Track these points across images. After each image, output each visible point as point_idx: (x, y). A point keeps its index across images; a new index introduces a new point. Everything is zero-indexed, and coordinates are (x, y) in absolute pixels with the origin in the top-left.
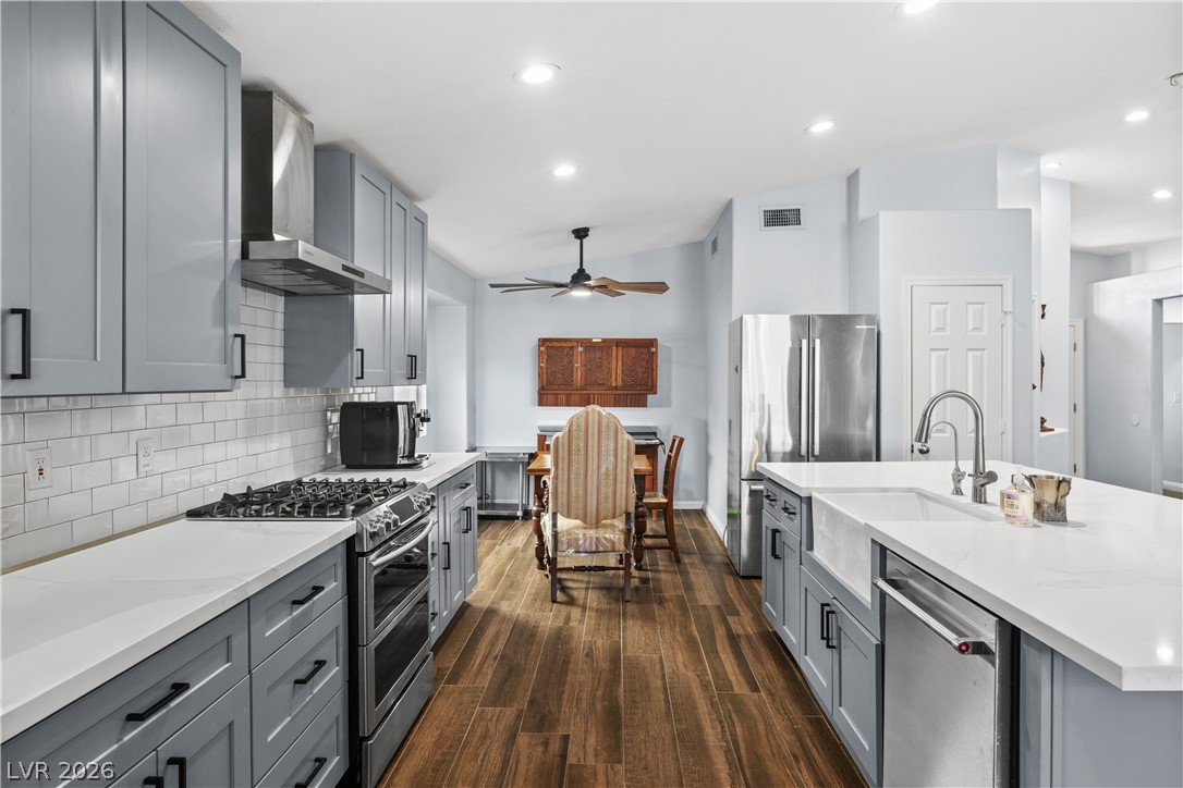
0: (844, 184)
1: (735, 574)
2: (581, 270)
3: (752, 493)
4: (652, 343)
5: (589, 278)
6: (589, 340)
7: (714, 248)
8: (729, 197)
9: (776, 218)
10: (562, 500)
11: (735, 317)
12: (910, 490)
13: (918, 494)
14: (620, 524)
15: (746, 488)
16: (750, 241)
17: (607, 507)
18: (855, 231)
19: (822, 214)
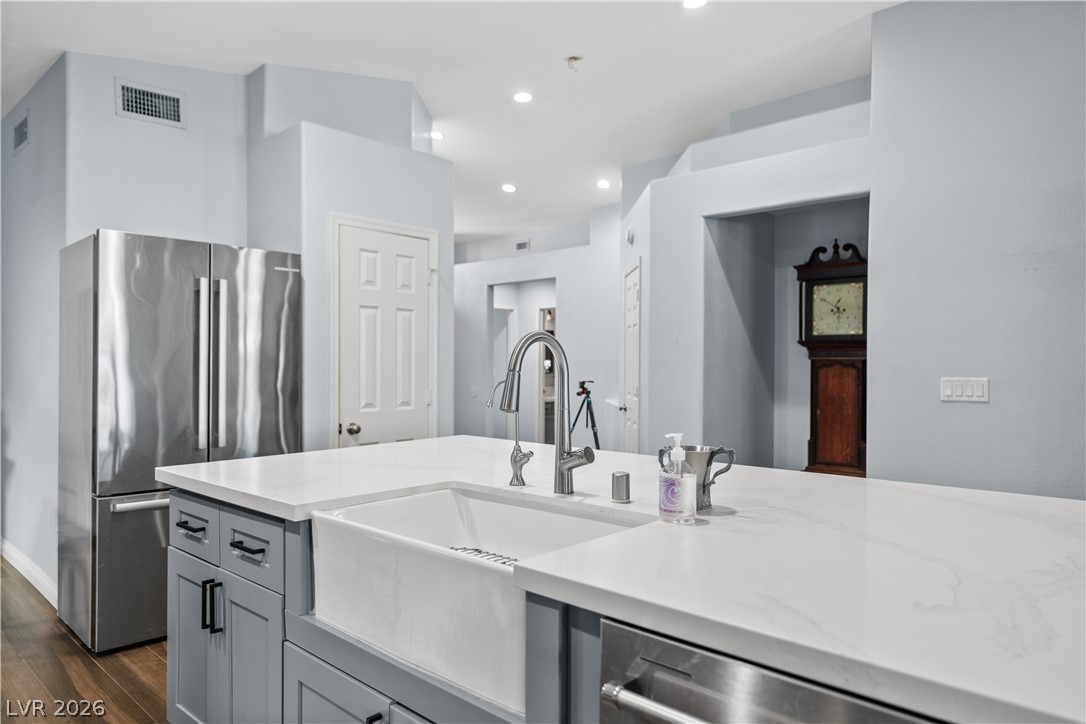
0: (241, 87)
1: (86, 652)
9: (140, 102)
12: (443, 486)
13: (453, 489)
16: (97, 124)
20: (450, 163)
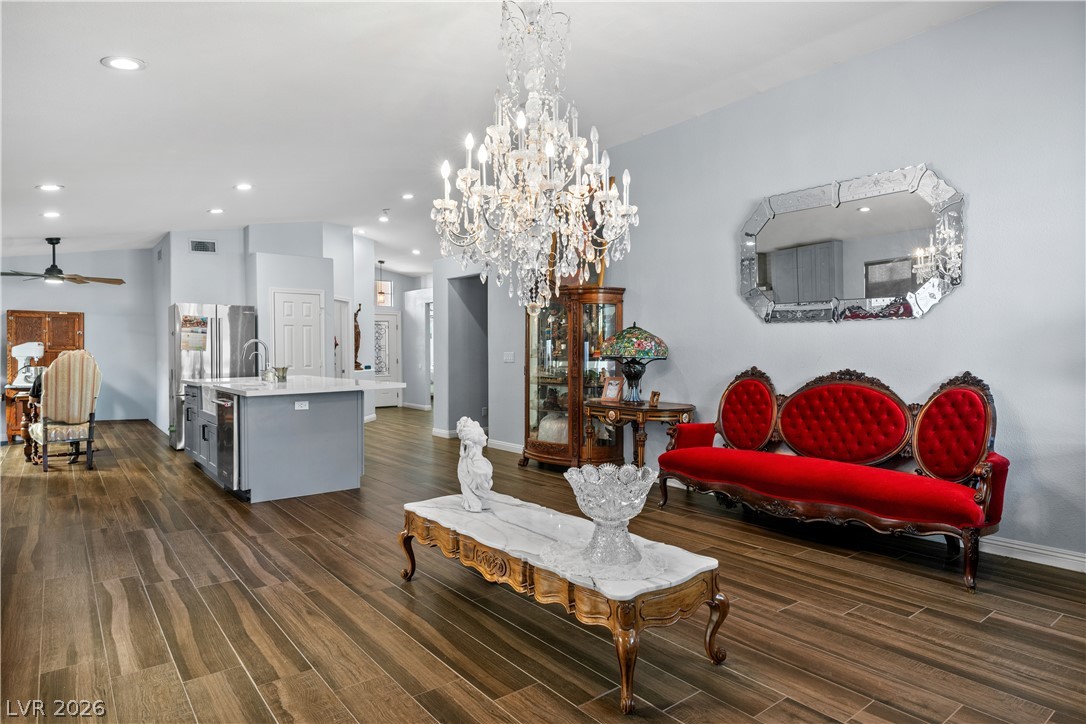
0: (242, 232)
2: (54, 266)
5: (61, 272)
7: (160, 258)
8: (167, 230)
9: (200, 246)
10: (51, 409)
11: (172, 304)
18: (247, 259)
19: (228, 248)
20: (331, 260)
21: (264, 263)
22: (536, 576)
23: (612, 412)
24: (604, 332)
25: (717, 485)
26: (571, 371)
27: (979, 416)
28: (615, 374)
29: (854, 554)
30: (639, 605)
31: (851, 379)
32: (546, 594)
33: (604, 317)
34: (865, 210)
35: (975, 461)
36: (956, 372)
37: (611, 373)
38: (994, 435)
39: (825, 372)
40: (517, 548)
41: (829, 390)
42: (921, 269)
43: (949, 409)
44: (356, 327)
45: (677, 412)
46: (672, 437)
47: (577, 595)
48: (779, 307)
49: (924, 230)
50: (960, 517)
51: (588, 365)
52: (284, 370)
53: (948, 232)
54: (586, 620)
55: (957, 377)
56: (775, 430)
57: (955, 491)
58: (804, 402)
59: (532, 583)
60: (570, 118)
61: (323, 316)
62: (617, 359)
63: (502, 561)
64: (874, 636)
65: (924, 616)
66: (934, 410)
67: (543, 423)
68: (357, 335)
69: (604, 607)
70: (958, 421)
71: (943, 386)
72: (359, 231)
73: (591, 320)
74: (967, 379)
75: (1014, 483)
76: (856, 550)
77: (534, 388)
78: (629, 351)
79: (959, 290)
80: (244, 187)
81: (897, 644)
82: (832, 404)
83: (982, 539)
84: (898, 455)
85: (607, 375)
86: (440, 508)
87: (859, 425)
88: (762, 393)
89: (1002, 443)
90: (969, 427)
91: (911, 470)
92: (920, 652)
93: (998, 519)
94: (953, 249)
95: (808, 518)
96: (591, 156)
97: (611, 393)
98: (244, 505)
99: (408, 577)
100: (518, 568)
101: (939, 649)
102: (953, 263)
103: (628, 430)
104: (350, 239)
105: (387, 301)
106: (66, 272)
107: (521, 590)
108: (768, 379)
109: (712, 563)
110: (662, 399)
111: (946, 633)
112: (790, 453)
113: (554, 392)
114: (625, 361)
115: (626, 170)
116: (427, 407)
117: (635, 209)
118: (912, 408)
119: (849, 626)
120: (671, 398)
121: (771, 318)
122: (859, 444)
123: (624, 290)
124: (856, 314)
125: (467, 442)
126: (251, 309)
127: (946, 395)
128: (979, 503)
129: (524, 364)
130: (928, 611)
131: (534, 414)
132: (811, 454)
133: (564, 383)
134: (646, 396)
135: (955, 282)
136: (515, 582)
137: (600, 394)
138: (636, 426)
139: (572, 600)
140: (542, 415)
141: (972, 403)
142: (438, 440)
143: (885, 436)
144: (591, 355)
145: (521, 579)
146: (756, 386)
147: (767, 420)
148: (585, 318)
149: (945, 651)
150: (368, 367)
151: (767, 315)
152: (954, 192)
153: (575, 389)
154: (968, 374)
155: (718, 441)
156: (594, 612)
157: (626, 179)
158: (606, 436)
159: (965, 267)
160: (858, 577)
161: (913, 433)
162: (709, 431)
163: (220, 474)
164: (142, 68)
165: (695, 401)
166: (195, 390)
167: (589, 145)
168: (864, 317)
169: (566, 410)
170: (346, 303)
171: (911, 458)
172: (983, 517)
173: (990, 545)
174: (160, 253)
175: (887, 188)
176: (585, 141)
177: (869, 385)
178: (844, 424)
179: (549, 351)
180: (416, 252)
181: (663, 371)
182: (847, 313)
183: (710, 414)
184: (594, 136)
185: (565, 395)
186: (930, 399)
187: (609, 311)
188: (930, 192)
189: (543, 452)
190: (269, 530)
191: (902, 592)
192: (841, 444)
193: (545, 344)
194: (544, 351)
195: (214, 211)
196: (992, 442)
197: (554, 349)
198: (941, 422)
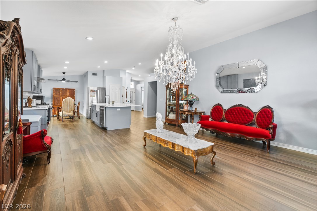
2: (64, 78)
3: (90, 108)
4: (74, 89)
5: (65, 80)
6: (63, 88)
7: (85, 77)
8: (87, 71)
9: (94, 74)
10: (64, 109)
11: (88, 87)
14: (72, 112)
15: (89, 108)
16: (90, 77)
17: (70, 110)
18: (104, 77)
19: (100, 75)
20: (122, 78)
21: (108, 78)
22: (175, 145)
23: (186, 113)
24: (184, 95)
25: (210, 129)
26: (177, 103)
27: (270, 115)
28: (187, 104)
29: (242, 145)
30: (198, 151)
31: (241, 106)
32: (178, 149)
33: (184, 91)
34: (244, 68)
35: (270, 124)
36: (265, 105)
37: (186, 104)
38: (274, 119)
39: (235, 104)
40: (171, 140)
41: (236, 108)
42: (256, 81)
43: (264, 113)
44: (126, 92)
45: (201, 113)
46: (200, 118)
47: (184, 149)
48: (224, 90)
49: (258, 73)
50: (266, 136)
51: (180, 102)
52: (114, 102)
53: (263, 73)
54: (186, 154)
55: (265, 106)
56: (223, 117)
57: (265, 131)
58: (230, 111)
59: (174, 147)
60: (183, 50)
61: (120, 90)
62: (187, 101)
63: (167, 143)
64: (247, 161)
65: (258, 158)
66: (260, 113)
67: (170, 115)
68: (127, 94)
69: (191, 152)
70: (265, 116)
71: (262, 108)
72: (128, 71)
73: (181, 92)
74: (268, 107)
75: (278, 130)
76: (242, 144)
77: (168, 107)
78: (190, 99)
79: (266, 87)
80: (106, 62)
81: (252, 163)
82: (236, 111)
83: (271, 142)
84: (252, 123)
85: (185, 104)
86: (152, 132)
87: (243, 116)
88: (220, 109)
89: (275, 121)
90: (268, 117)
91: (255, 127)
92: (257, 164)
93: (275, 137)
94: (264, 77)
95: (231, 136)
96: (187, 58)
97: (186, 108)
98: (106, 131)
99: (145, 146)
100: (171, 144)
101: (261, 164)
102: (264, 81)
103: (189, 117)
104: (126, 73)
105: (132, 87)
106: (66, 80)
107: (172, 148)
108: (222, 106)
109: (213, 144)
110: (197, 110)
111: (263, 161)
112: (227, 122)
113: (172, 108)
114: (189, 101)
115: (194, 61)
116: (141, 111)
117: (196, 69)
118: (255, 113)
119: (241, 159)
120: (199, 110)
121: (223, 92)
122: (243, 120)
123: (189, 85)
124: (242, 91)
125: (158, 118)
126: (105, 88)
127: (263, 110)
128: (270, 134)
129: (165, 101)
130: (259, 157)
131: (167, 112)
132: (231, 122)
133: (175, 106)
134: (194, 109)
135: (265, 85)
136: (170, 147)
137: (183, 108)
138: (191, 116)
139: (183, 151)
140: (169, 113)
141: (269, 112)
142: (144, 118)
143: (249, 119)
144: (181, 100)
145: (172, 146)
146: (219, 107)
147: (222, 115)
148: (180, 91)
149: (262, 164)
150: (128, 101)
151: (222, 91)
152: (264, 65)
153: (177, 107)
154: (268, 105)
155: (210, 119)
156: (188, 153)
157: (194, 63)
158: (184, 118)
159: (267, 82)
160: (243, 149)
161: (255, 118)
162: (208, 117)
163: (100, 124)
164: (93, 39)
165: (205, 110)
166: (94, 106)
167: (187, 56)
168: (244, 92)
169: (175, 112)
170: (125, 87)
171: (255, 124)
172: (271, 136)
173: (273, 143)
174: (85, 76)
175: (250, 64)
176: (186, 55)
177: (245, 108)
178: (239, 116)
179: (171, 99)
180: (140, 76)
181: (197, 104)
182: (240, 91)
183: (208, 113)
184: (188, 54)
185: (175, 108)
186: (259, 111)
187: (185, 90)
188: (260, 65)
189: (169, 121)
190: (113, 136)
191: (253, 153)
192: (239, 121)
193: (170, 97)
194: (170, 98)
195: (98, 67)
196: (273, 121)
197: (172, 98)
198: (262, 116)
